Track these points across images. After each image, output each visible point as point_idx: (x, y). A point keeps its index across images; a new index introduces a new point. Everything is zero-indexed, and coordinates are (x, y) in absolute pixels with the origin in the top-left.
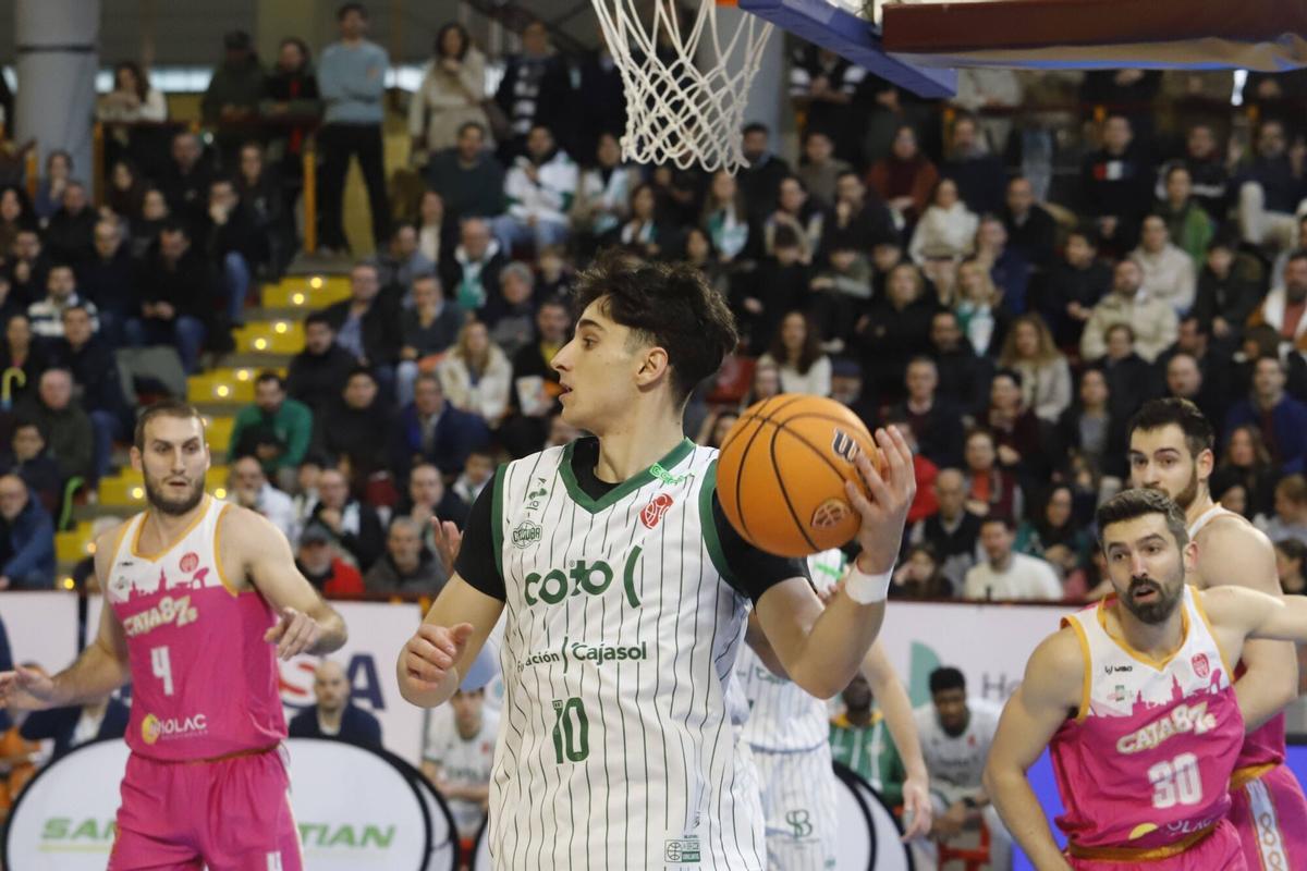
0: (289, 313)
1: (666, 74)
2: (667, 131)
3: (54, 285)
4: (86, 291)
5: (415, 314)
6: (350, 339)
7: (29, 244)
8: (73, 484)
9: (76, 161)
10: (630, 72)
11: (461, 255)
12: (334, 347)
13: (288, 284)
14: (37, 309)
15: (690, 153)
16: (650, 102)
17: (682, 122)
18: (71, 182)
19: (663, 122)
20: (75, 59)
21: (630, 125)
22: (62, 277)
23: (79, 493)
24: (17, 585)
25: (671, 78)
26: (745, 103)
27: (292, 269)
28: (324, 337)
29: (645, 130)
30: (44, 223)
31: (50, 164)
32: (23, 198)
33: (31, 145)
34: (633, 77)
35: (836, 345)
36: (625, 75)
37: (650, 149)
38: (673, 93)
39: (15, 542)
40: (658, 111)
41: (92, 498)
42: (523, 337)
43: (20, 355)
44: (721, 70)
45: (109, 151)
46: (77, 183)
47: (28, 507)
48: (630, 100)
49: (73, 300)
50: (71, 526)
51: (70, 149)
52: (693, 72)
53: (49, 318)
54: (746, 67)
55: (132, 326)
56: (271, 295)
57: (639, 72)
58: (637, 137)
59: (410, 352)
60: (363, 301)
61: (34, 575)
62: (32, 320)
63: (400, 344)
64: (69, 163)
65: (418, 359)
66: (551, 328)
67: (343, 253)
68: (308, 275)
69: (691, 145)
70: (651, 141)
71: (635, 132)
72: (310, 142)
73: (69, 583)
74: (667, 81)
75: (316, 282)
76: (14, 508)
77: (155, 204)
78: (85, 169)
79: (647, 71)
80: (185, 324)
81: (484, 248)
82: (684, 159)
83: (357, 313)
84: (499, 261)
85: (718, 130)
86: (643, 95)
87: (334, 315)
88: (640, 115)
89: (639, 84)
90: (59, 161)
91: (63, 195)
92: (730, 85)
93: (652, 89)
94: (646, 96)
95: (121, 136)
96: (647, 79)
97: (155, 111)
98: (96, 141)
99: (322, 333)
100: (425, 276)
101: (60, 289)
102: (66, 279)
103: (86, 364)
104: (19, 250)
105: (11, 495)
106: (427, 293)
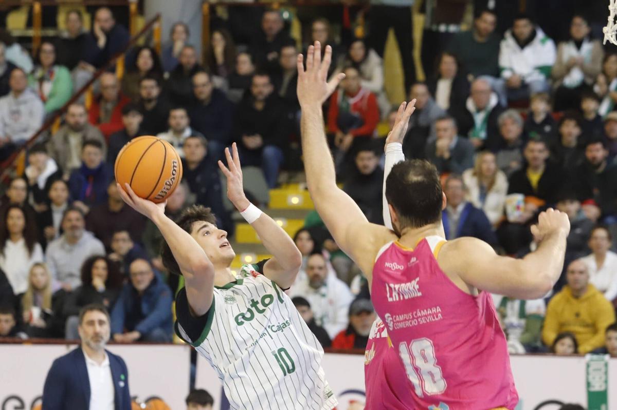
3: (173, 122)
4: (196, 126)
11: (470, 105)
18: (187, 45)
22: (179, 116)
30: (166, 75)
31: (173, 32)
33: (157, 18)
39: (145, 307)
42: (515, 165)
45: (212, 23)
46: (191, 47)
47: (154, 281)
49: (188, 132)
61: (158, 332)
64: (187, 32)
66: (535, 159)
72: (360, 19)
77: (245, 64)
80: (270, 151)
81: (488, 100)
84: (498, 109)
90: (180, 29)
91: (181, 54)
95: (222, 13)
98: (204, 16)
99: (369, 159)
100: (441, 118)
101: (178, 124)
102: (182, 117)
103: (198, 179)
104: (144, 93)
105: (142, 273)
106: (445, 130)
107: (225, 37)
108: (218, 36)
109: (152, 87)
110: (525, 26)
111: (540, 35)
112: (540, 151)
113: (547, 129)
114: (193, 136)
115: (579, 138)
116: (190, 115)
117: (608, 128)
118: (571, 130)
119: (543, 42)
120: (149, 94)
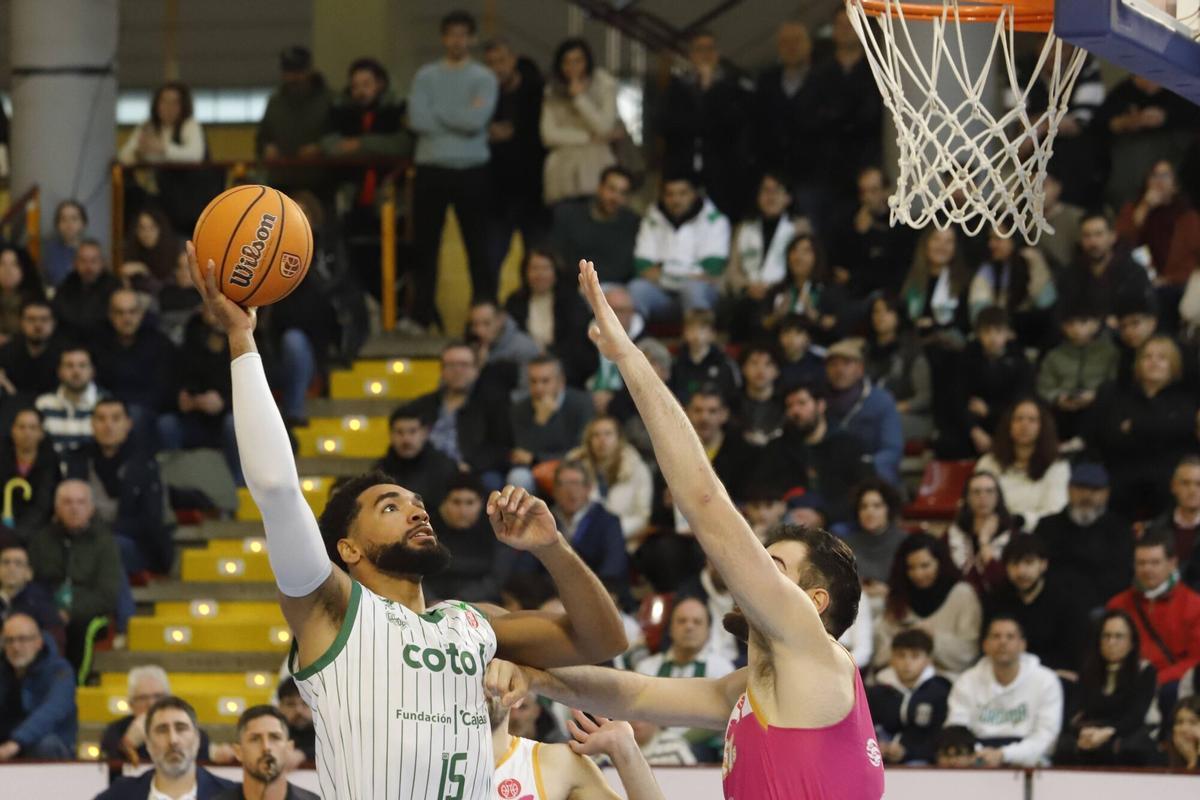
0: (367, 407)
1: (951, 117)
2: (951, 190)
3: (66, 373)
5: (529, 408)
6: (446, 440)
7: (39, 320)
8: (96, 624)
9: (90, 212)
10: (904, 115)
12: (428, 446)
13: (361, 367)
14: (46, 402)
15: (979, 217)
16: (931, 152)
17: (969, 178)
18: (84, 240)
19: (947, 177)
20: (90, 83)
21: (902, 182)
22: (77, 362)
23: (103, 636)
24: (27, 755)
25: (957, 122)
26: (1050, 153)
27: (366, 350)
28: (414, 436)
29: (922, 187)
30: (50, 292)
31: (58, 218)
32: (25, 260)
33: (33, 193)
34: (907, 121)
35: (1076, 444)
36: (898, 119)
37: (930, 212)
38: (959, 141)
40: (939, 165)
41: (118, 642)
43: (26, 460)
44: (1018, 112)
45: (130, 199)
46: (92, 242)
48: (903, 151)
49: (91, 396)
50: (93, 679)
51: (82, 197)
52: (982, 113)
53: (62, 414)
54: (1052, 108)
55: (167, 422)
56: (341, 383)
57: (916, 116)
58: (911, 196)
59: (524, 456)
60: (458, 392)
61: (50, 741)
62: (43, 415)
63: (511, 445)
64: (83, 216)
65: (533, 464)
67: (434, 330)
68: (386, 357)
69: (980, 208)
70: (930, 202)
71: (908, 190)
72: (389, 190)
73: (94, 751)
74: (952, 125)
75: (398, 367)
76: (24, 656)
78: (101, 224)
79: (925, 114)
82: (972, 224)
83: (452, 406)
85: (1015, 187)
86: (921, 143)
87: (425, 409)
88: (915, 168)
89: (916, 132)
90: (70, 212)
92: (1031, 131)
93: (932, 136)
94: (925, 144)
95: (148, 183)
96: (925, 124)
97: (192, 149)
98: (115, 187)
99: (413, 431)
100: (539, 360)
101: (76, 376)
102: (82, 365)
103: (122, 472)
104: (29, 328)
105: (22, 638)
106: (546, 380)
107: (157, 221)
108: (146, 221)
109: (43, 319)
110: (683, 193)
111: (709, 208)
112: (712, 411)
113: (713, 371)
114: (104, 401)
115: (776, 383)
116: (95, 360)
117: (831, 371)
118: (761, 370)
119: (712, 218)
120: (38, 330)
